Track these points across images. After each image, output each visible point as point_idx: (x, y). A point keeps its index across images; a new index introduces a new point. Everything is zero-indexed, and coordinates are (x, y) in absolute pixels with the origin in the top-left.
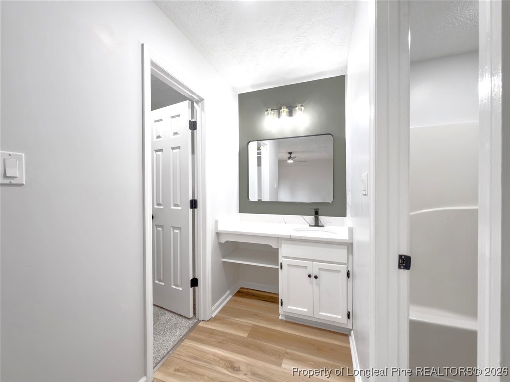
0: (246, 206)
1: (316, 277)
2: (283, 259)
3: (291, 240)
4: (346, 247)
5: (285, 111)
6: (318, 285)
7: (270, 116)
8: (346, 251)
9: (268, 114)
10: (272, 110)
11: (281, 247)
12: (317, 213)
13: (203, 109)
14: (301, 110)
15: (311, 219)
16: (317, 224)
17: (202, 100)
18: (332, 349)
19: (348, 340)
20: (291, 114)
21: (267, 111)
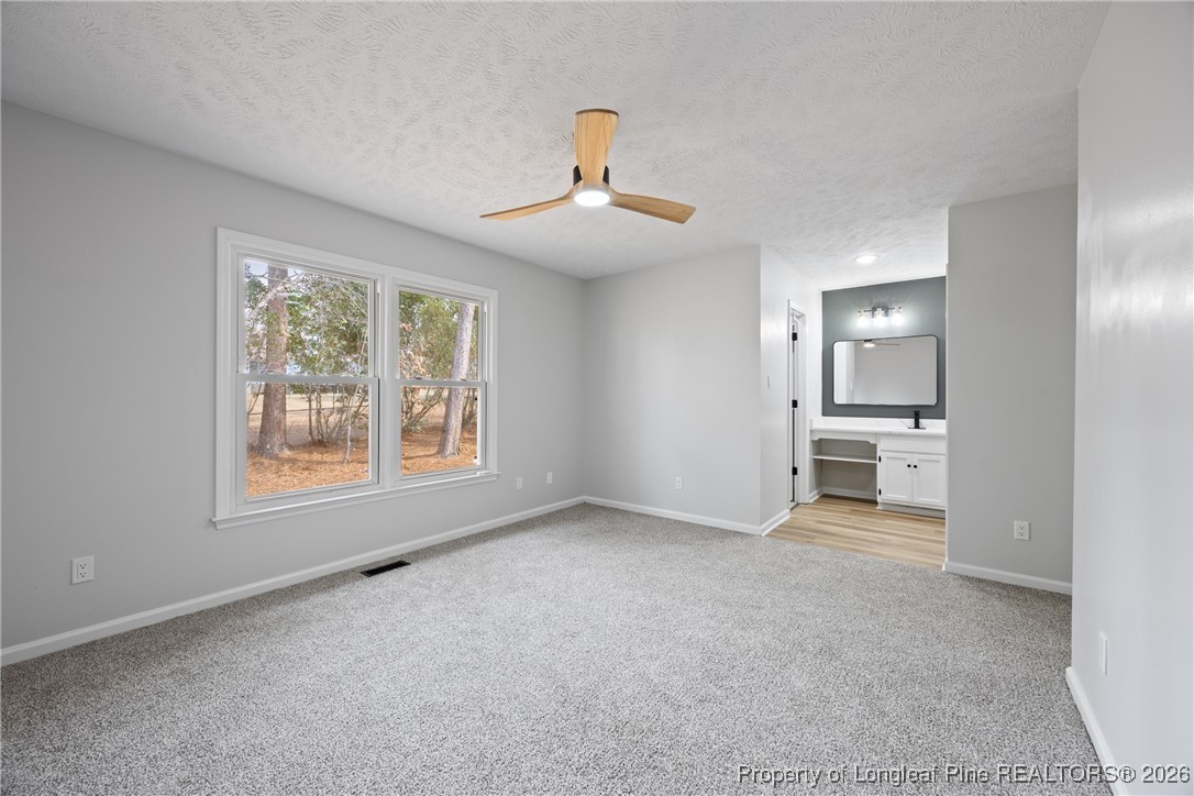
0: (830, 407)
1: (915, 467)
2: (881, 453)
3: (890, 435)
5: (880, 312)
6: (918, 474)
7: (862, 318)
10: (864, 312)
11: (879, 442)
12: (914, 416)
13: (804, 323)
15: (911, 422)
16: (917, 425)
17: (803, 315)
20: (887, 314)
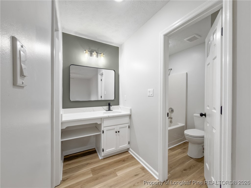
1: (119, 132)
2: (104, 128)
3: (108, 118)
4: (128, 117)
6: (119, 135)
8: (129, 118)
9: (86, 53)
10: (88, 51)
11: (103, 123)
12: (109, 105)
14: (103, 56)
16: (109, 110)
18: (127, 158)
19: (129, 152)
21: (85, 50)
